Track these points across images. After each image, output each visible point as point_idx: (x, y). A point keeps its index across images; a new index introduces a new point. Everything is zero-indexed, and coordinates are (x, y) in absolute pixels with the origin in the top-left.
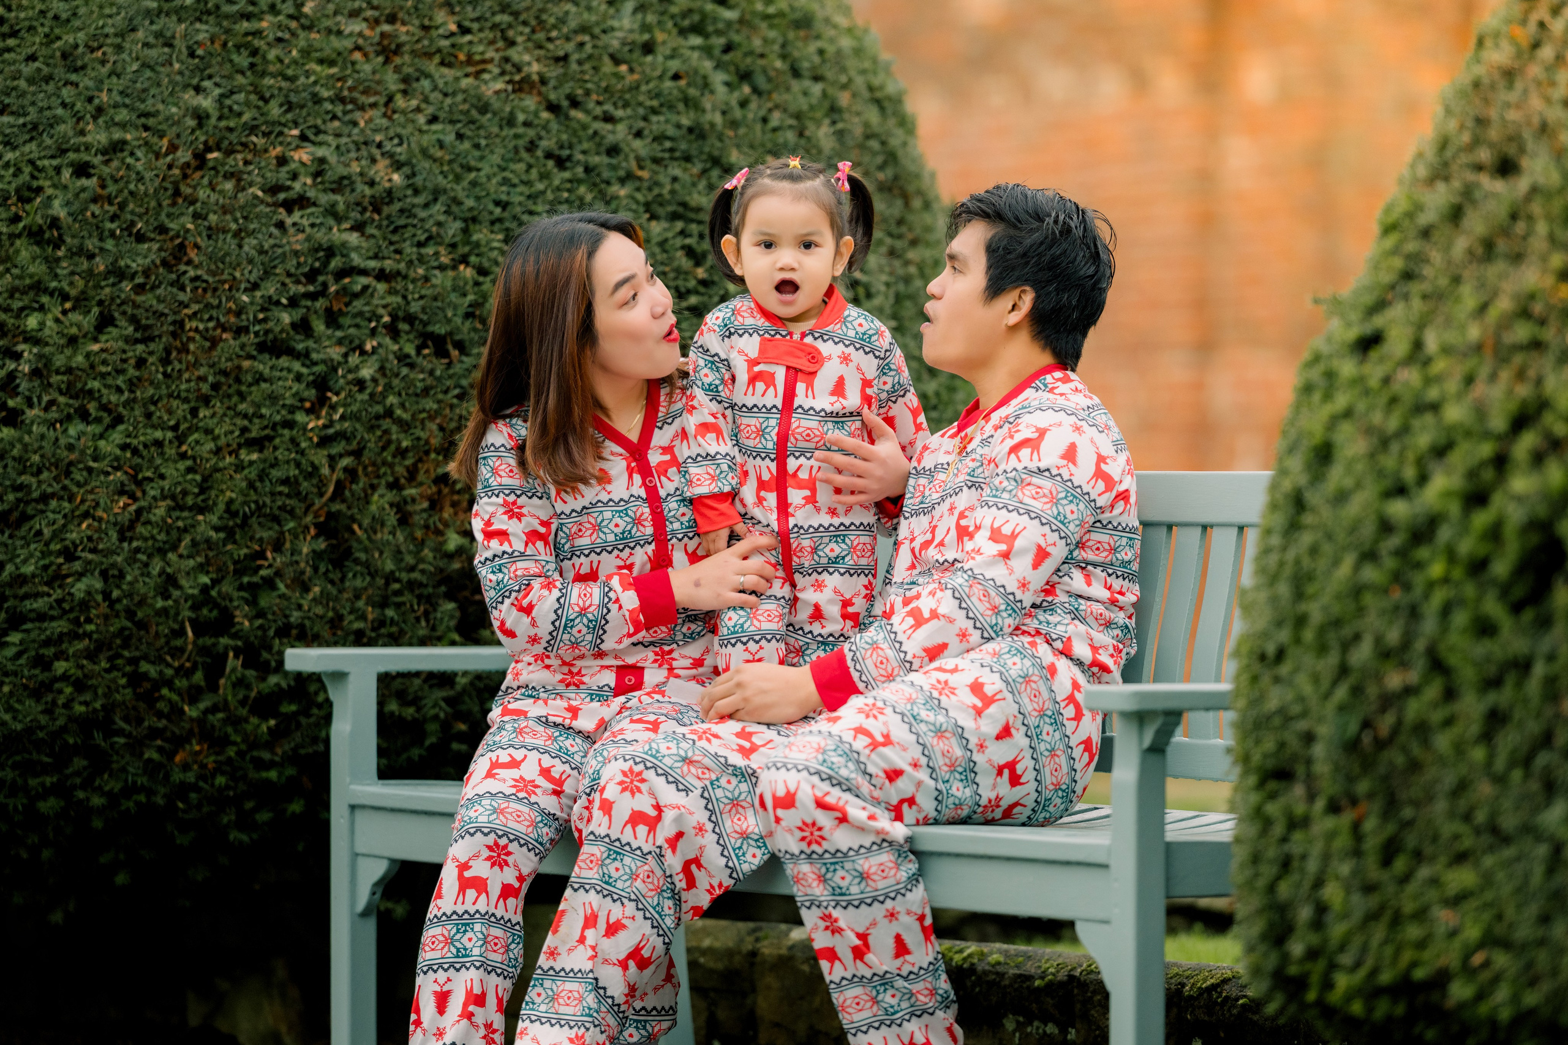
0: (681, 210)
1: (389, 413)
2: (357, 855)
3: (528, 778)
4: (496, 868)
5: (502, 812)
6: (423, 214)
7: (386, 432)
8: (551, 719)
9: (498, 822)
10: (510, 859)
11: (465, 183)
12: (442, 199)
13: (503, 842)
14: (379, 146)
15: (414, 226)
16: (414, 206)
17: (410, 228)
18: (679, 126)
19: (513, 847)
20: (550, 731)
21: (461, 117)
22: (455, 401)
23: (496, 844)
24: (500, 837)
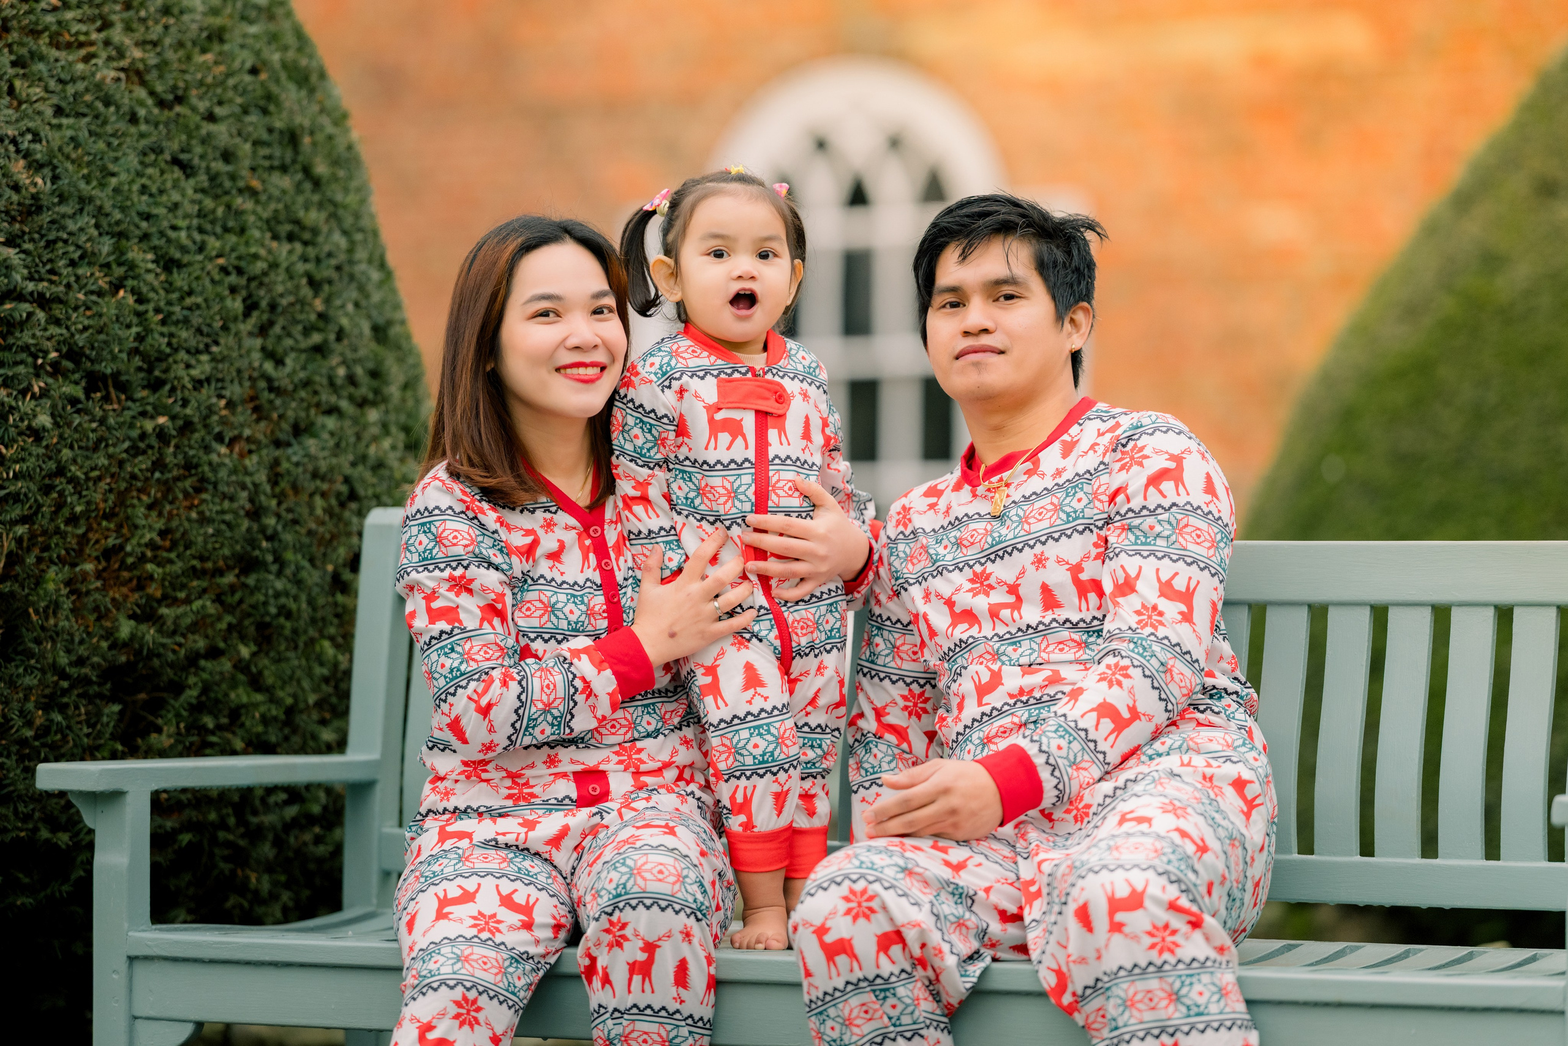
0: (296, 229)
1: (61, 471)
2: (135, 1018)
3: (488, 913)
4: (466, 1027)
5: (467, 959)
6: (72, 226)
7: (61, 494)
8: (500, 839)
9: (465, 972)
10: (481, 1016)
11: (109, 190)
12: (89, 208)
13: (472, 995)
14: (14, 141)
15: (65, 242)
16: (64, 216)
17: (60, 244)
18: (270, 130)
19: (483, 1001)
20: (503, 853)
21: (85, 110)
22: (124, 455)
23: (465, 998)
24: (468, 989)
